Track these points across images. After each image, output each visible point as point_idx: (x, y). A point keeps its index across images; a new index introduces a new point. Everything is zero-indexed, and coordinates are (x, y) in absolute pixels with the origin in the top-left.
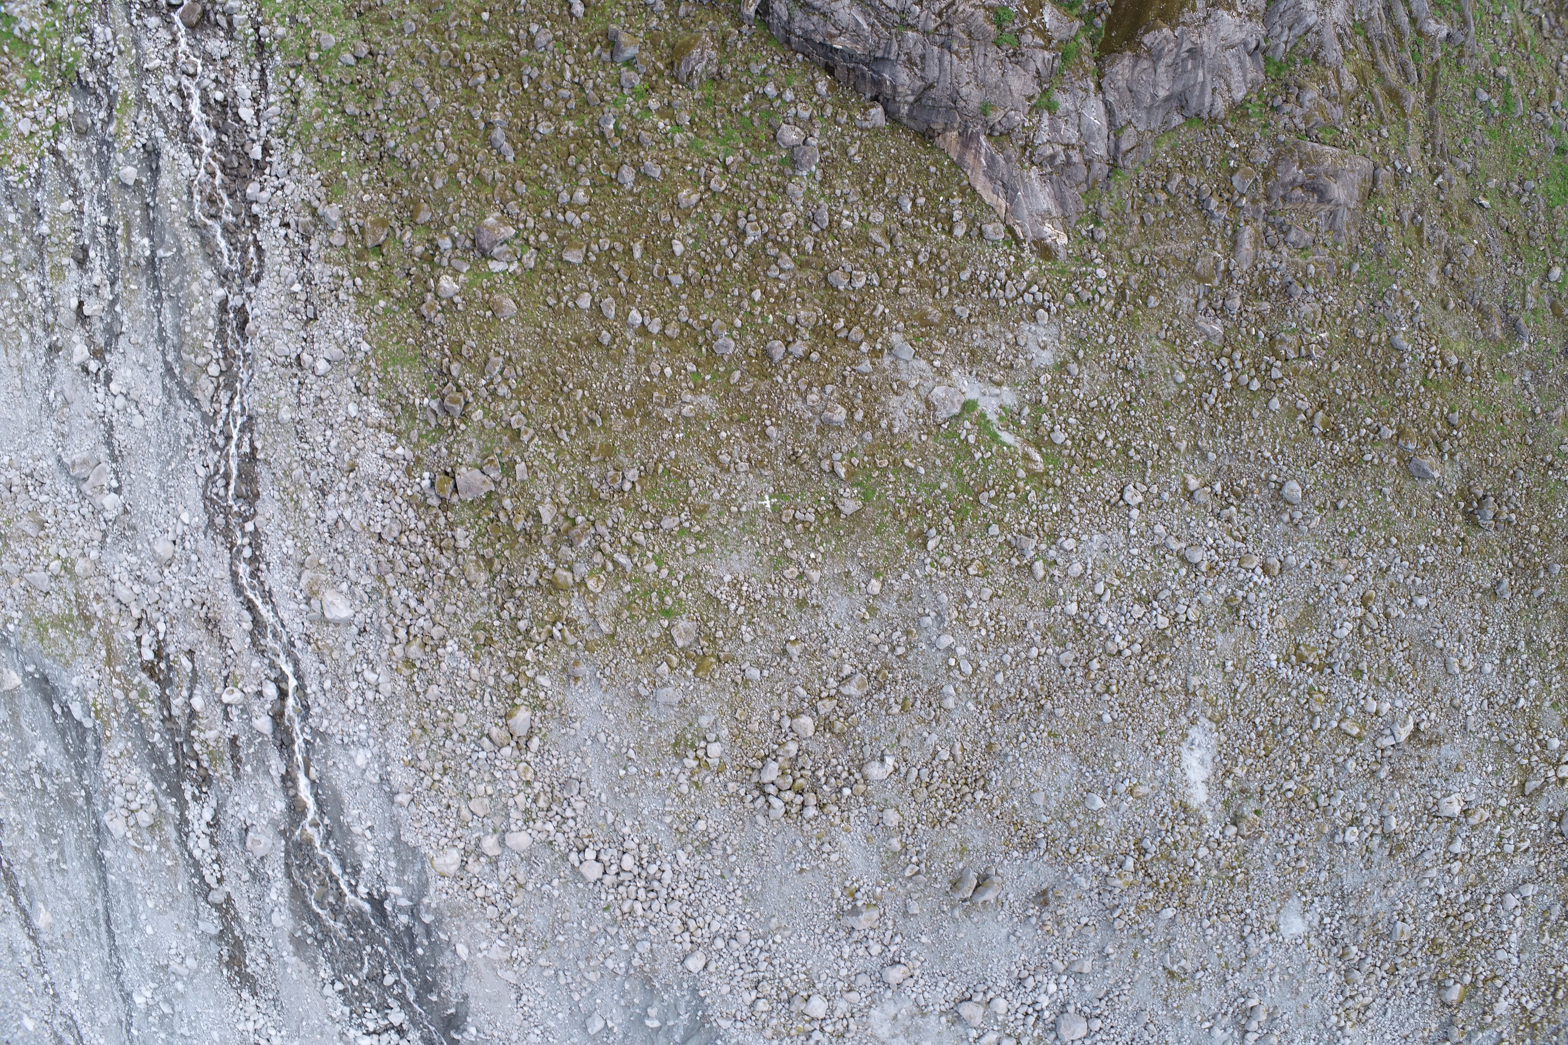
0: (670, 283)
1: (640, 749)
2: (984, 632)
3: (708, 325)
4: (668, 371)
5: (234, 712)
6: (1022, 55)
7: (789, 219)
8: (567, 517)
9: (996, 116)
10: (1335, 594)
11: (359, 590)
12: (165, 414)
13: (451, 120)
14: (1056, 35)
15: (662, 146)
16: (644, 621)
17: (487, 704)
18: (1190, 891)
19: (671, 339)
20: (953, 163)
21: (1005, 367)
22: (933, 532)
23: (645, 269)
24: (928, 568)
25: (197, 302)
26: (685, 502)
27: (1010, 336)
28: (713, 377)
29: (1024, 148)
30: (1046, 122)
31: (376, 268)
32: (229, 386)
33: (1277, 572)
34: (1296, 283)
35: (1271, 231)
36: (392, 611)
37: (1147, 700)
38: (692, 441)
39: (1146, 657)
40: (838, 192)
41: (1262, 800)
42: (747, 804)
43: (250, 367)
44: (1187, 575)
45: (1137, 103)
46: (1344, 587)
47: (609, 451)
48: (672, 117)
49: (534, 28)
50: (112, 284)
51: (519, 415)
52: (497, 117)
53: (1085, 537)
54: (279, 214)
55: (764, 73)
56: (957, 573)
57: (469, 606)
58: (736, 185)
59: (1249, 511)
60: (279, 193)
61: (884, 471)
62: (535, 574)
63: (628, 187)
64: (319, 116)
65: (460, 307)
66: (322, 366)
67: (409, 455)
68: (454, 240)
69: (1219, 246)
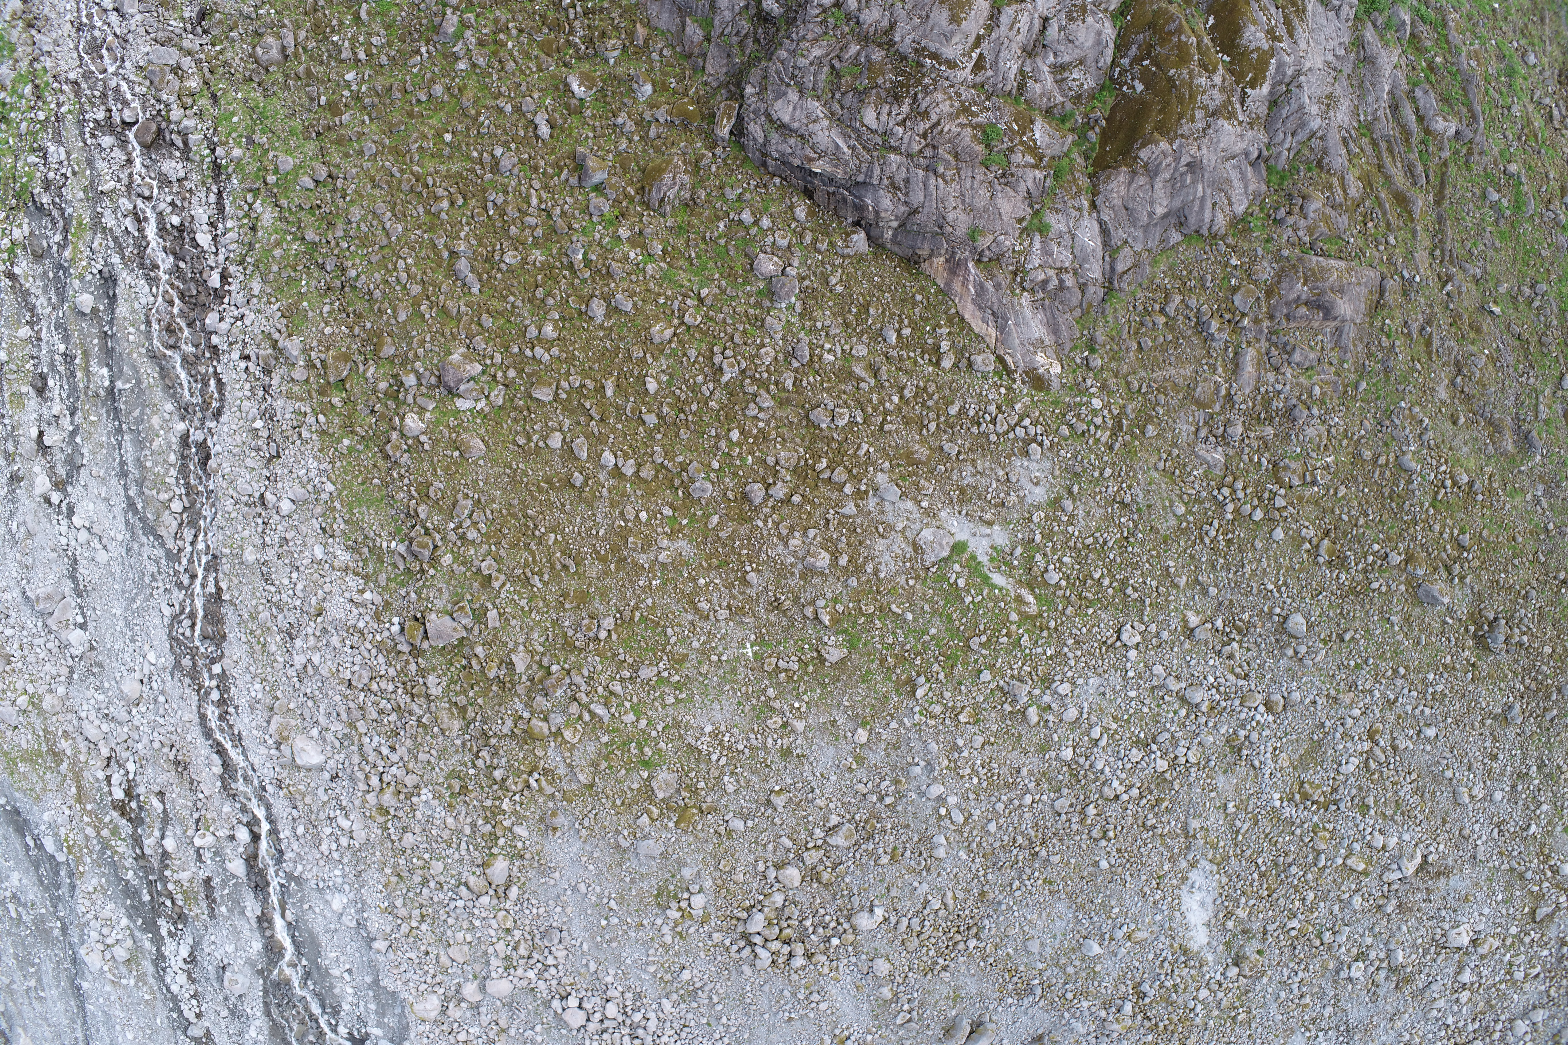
0: (644, 422)
1: (621, 900)
2: (975, 780)
3: (684, 468)
4: (643, 515)
5: (207, 855)
6: (1012, 175)
7: (768, 354)
8: (541, 666)
9: (984, 242)
10: (1341, 729)
11: (329, 736)
12: (129, 550)
13: (413, 249)
14: (1048, 152)
15: (634, 278)
16: (623, 772)
17: (463, 853)
18: (1190, 1032)
19: (646, 482)
20: (940, 291)
21: (996, 505)
22: (922, 679)
23: (618, 408)
24: (917, 717)
25: (158, 436)
26: (663, 651)
27: (1001, 473)
28: (690, 522)
29: (1015, 273)
30: (1037, 245)
31: (339, 405)
32: (193, 523)
33: (1280, 709)
34: (1301, 406)
35: (1274, 352)
36: (364, 758)
37: (1146, 845)
38: (669, 587)
39: (1144, 801)
40: (819, 325)
41: (1264, 940)
42: (733, 954)
43: (213, 505)
44: (1187, 716)
45: (1133, 221)
46: (1350, 722)
47: (583, 598)
48: (644, 246)
49: (498, 151)
50: (72, 414)
51: (489, 561)
52: (462, 247)
53: (1081, 681)
54: (239, 346)
55: (739, 197)
56: (948, 721)
57: (442, 754)
58: (711, 319)
59: (1251, 646)
60: (239, 323)
61: (870, 617)
62: (509, 723)
63: (599, 321)
64: (278, 244)
65: (426, 447)
66: (286, 506)
67: (378, 600)
68: (419, 377)
69: (1220, 370)
